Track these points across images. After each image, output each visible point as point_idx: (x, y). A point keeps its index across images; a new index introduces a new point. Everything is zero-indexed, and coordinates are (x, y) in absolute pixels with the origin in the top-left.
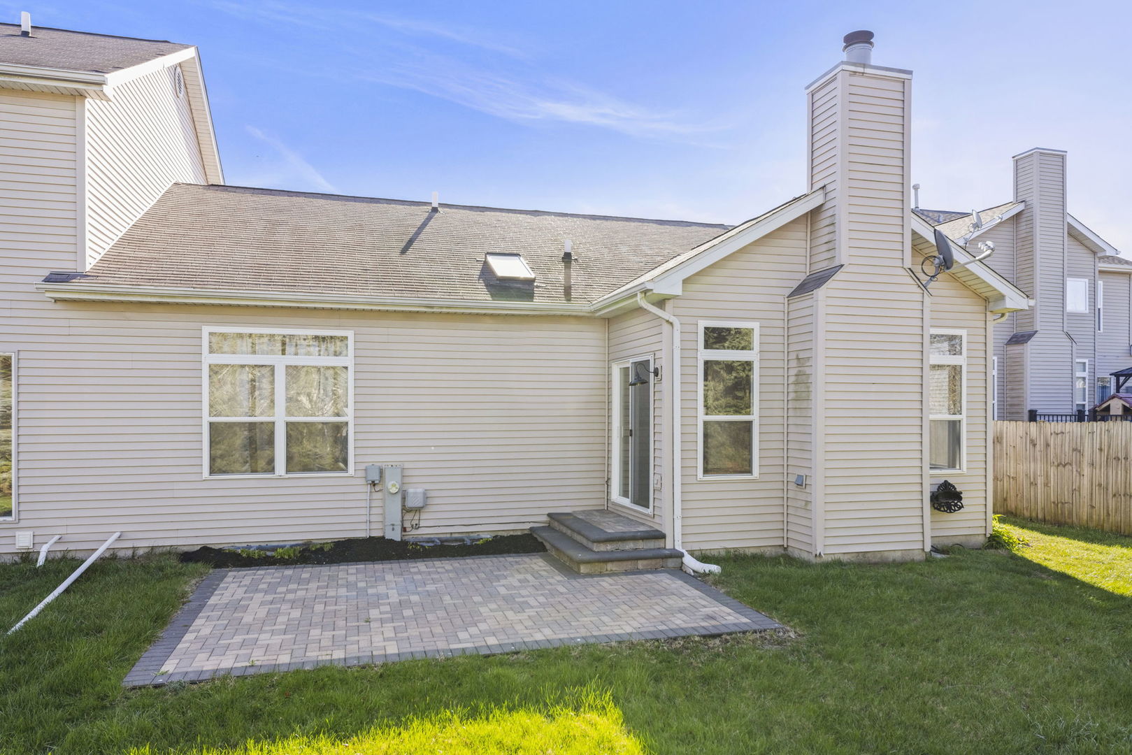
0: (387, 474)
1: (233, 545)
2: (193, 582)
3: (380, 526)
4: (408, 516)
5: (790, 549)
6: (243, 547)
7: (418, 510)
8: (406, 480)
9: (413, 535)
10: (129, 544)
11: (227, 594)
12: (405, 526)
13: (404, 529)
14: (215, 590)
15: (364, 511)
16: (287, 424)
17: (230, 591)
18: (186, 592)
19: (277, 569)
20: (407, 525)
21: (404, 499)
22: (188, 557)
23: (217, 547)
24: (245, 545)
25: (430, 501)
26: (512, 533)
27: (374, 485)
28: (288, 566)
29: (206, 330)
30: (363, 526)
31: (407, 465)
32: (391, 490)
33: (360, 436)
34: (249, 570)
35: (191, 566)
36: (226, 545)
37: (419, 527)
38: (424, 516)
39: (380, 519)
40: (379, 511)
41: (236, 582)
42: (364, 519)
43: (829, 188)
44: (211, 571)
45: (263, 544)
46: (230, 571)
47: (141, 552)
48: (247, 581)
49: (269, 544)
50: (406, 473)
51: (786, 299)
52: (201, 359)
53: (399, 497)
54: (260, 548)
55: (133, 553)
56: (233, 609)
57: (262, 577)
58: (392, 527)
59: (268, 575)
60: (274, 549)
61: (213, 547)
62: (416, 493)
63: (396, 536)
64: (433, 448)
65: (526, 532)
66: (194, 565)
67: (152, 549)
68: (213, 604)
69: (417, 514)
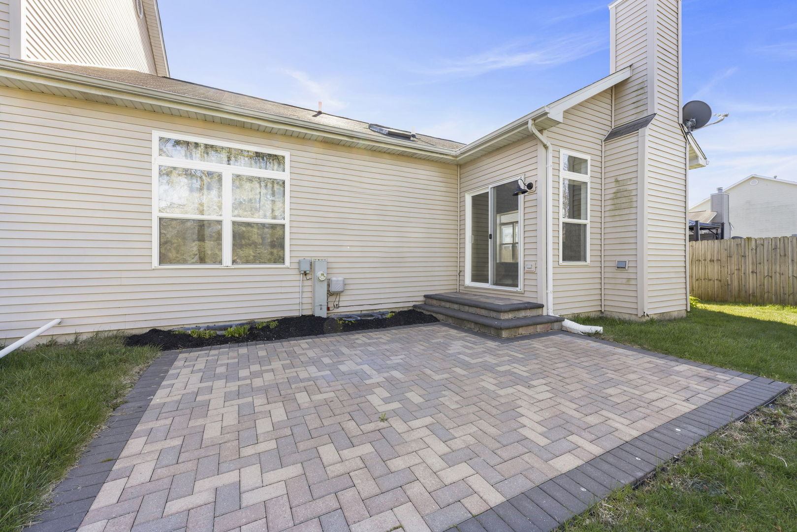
0: (317, 266)
1: (182, 326)
2: (137, 369)
3: (309, 307)
4: (332, 299)
5: (605, 313)
6: (192, 328)
7: (338, 294)
8: (331, 271)
9: (336, 312)
10: (72, 330)
11: (179, 384)
12: (329, 306)
13: (328, 309)
14: (163, 378)
15: (297, 295)
16: (234, 223)
17: (182, 379)
18: (124, 387)
19: (230, 347)
20: (331, 305)
21: (329, 285)
22: (135, 340)
23: (166, 329)
24: (194, 326)
25: (348, 287)
26: (401, 310)
27: (306, 275)
28: (240, 344)
29: (156, 135)
30: (297, 307)
31: (330, 260)
32: (320, 279)
33: (294, 236)
34: (201, 351)
35: (137, 349)
36: (176, 327)
37: (339, 307)
38: (342, 298)
39: (310, 301)
40: (310, 295)
41: (188, 366)
42: (297, 301)
43: (635, 66)
44: (159, 354)
45: (210, 325)
46: (181, 353)
47: (84, 337)
48: (200, 364)
49: (216, 324)
50: (331, 266)
51: (603, 143)
52: (151, 160)
53: (325, 284)
54: (208, 328)
55: (76, 338)
56: (188, 411)
57: (216, 357)
58: (320, 307)
59: (225, 356)
60: (225, 328)
61: (162, 329)
62: (338, 281)
63: (323, 314)
64: (348, 247)
65: (410, 308)
66: (139, 348)
67: (97, 334)
68: (159, 404)
69: (338, 297)
